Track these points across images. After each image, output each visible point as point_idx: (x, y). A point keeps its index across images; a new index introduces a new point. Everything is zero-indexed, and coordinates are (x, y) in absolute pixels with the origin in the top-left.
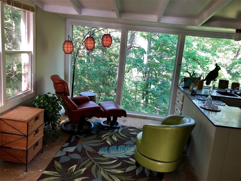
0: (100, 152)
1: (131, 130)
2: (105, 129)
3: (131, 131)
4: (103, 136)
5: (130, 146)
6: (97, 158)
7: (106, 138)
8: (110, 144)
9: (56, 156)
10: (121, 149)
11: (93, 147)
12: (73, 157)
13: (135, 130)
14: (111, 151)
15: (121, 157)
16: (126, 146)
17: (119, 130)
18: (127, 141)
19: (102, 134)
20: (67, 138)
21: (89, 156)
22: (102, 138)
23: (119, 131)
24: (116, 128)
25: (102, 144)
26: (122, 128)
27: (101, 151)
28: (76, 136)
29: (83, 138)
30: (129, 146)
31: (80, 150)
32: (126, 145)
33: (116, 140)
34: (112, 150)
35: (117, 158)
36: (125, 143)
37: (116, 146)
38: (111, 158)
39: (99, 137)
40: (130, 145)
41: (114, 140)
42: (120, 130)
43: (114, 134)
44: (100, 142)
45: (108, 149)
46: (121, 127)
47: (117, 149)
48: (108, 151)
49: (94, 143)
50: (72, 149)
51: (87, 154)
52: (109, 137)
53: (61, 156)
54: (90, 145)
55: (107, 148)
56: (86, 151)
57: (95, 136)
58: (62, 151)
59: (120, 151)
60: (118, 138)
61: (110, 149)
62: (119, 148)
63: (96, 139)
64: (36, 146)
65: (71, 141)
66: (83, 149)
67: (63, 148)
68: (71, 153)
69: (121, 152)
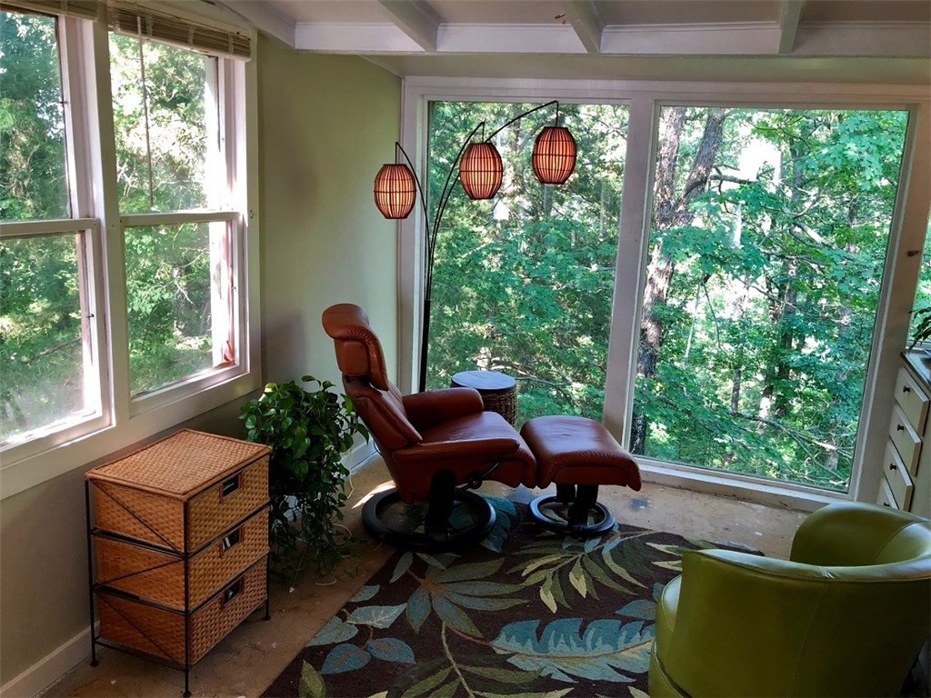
0: (501, 644)
1: (662, 547)
2: (543, 534)
3: (659, 551)
4: (531, 568)
5: (644, 626)
6: (480, 669)
7: (541, 575)
8: (554, 609)
9: (314, 643)
10: (600, 639)
11: (477, 617)
12: (381, 656)
13: (681, 548)
14: (551, 642)
15: (593, 675)
16: (624, 624)
17: (605, 545)
18: (635, 598)
19: (527, 559)
20: (376, 564)
21: (451, 658)
22: (524, 574)
23: (606, 552)
24: (592, 534)
25: (518, 602)
26: (623, 536)
27: (508, 637)
28: (417, 560)
29: (443, 568)
30: (639, 625)
31: (416, 623)
32: (626, 620)
33: (583, 592)
34: (557, 637)
35: (570, 680)
36: (625, 611)
37: (579, 622)
38: (543, 674)
39: (512, 571)
40: (645, 621)
41: (576, 592)
42: (609, 546)
43: (578, 564)
44: (512, 596)
45: (539, 633)
46: (615, 529)
47: (581, 636)
48: (539, 639)
49: (482, 597)
50: (383, 617)
51: (445, 644)
52: (557, 575)
53: (334, 645)
54: (466, 602)
55: (535, 623)
56: (443, 632)
57: (493, 566)
58: (344, 619)
59: (594, 647)
60: (594, 582)
61: (551, 631)
62: (590, 634)
63: (497, 577)
64: (233, 595)
65: (392, 577)
66: (434, 620)
67: (351, 607)
68: (380, 633)
69: (596, 652)
